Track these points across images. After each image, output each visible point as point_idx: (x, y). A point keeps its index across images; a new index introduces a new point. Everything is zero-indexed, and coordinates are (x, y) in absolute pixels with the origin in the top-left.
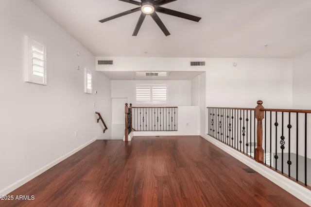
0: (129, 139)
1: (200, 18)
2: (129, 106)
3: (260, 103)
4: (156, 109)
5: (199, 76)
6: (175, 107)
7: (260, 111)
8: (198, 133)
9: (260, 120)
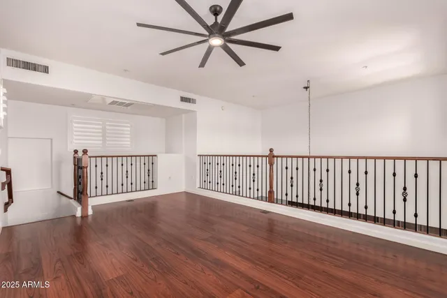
0: (90, 212)
1: (244, 64)
2: (80, 154)
3: (271, 150)
4: (125, 159)
5: (183, 115)
6: (153, 156)
7: (271, 157)
8: (182, 188)
9: (271, 165)
